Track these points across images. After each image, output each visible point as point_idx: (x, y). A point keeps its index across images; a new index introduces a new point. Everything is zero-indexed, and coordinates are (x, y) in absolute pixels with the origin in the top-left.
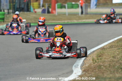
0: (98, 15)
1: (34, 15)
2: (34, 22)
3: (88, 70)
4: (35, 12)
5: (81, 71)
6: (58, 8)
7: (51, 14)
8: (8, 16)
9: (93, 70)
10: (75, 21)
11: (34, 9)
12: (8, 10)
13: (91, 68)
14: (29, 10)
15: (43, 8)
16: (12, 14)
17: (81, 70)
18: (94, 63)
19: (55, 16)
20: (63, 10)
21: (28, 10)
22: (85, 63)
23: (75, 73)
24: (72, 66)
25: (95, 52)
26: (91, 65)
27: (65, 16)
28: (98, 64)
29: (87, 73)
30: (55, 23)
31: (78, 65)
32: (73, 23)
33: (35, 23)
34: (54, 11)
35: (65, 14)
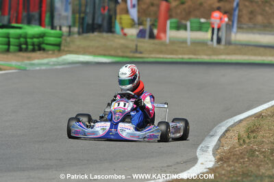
0: (250, 48)
1: (122, 41)
2: (121, 54)
3: (228, 159)
4: (125, 35)
5: (213, 159)
6: (171, 28)
7: (156, 41)
8: (68, 39)
9: (238, 160)
10: (205, 58)
11: (122, 29)
12: (70, 27)
13: (234, 155)
14: (113, 30)
15: (141, 27)
16: (76, 36)
17: (214, 157)
18: (241, 145)
19: (164, 44)
20: (181, 34)
21: (110, 29)
22: (221, 145)
23: (202, 164)
24: (197, 148)
25: (244, 123)
26: (234, 148)
27: (184, 45)
28: (248, 148)
29: (225, 165)
30: (163, 58)
31: (208, 147)
32: (200, 60)
33: (123, 57)
34: (162, 35)
35: (184, 42)
